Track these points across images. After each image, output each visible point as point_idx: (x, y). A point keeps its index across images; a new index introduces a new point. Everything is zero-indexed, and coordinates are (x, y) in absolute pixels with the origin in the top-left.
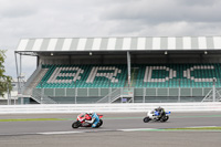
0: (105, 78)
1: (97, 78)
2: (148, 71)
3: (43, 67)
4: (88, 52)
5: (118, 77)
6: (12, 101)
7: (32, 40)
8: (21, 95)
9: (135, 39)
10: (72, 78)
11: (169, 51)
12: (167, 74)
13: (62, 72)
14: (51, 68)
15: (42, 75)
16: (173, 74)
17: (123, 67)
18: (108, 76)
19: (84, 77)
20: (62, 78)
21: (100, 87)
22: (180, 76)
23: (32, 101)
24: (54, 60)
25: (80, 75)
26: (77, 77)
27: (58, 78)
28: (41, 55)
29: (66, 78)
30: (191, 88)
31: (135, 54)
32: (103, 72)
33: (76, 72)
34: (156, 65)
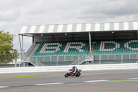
0: (75, 49)
1: (70, 50)
2: (102, 45)
3: (37, 43)
4: (64, 33)
5: (83, 48)
6: (18, 65)
7: (29, 26)
8: (23, 61)
9: (93, 25)
10: (55, 50)
11: (115, 32)
12: (114, 46)
13: (48, 46)
14: (42, 44)
15: (36, 48)
16: (118, 46)
17: (86, 42)
18: (77, 48)
19: (62, 49)
20: (49, 50)
21: (72, 55)
22: (122, 46)
23: (30, 65)
24: (43, 39)
25: (60, 47)
26: (58, 49)
27: (46, 50)
28: (35, 36)
29: (51, 50)
30: (129, 54)
31: (93, 34)
32: (74, 45)
33: (57, 46)
34: (107, 40)
